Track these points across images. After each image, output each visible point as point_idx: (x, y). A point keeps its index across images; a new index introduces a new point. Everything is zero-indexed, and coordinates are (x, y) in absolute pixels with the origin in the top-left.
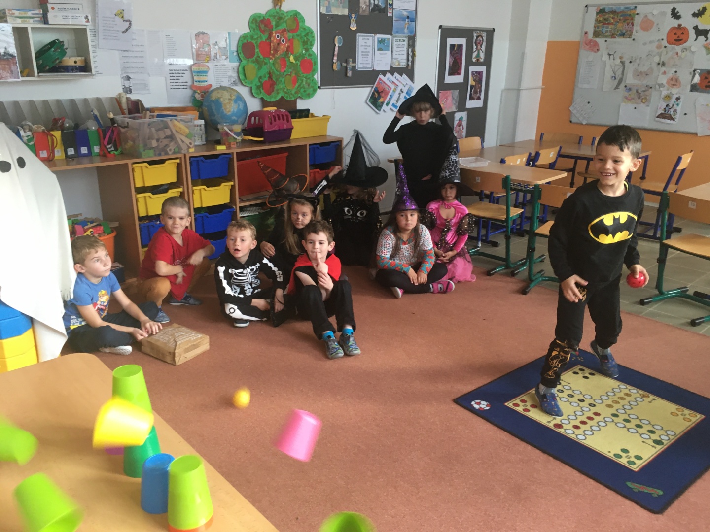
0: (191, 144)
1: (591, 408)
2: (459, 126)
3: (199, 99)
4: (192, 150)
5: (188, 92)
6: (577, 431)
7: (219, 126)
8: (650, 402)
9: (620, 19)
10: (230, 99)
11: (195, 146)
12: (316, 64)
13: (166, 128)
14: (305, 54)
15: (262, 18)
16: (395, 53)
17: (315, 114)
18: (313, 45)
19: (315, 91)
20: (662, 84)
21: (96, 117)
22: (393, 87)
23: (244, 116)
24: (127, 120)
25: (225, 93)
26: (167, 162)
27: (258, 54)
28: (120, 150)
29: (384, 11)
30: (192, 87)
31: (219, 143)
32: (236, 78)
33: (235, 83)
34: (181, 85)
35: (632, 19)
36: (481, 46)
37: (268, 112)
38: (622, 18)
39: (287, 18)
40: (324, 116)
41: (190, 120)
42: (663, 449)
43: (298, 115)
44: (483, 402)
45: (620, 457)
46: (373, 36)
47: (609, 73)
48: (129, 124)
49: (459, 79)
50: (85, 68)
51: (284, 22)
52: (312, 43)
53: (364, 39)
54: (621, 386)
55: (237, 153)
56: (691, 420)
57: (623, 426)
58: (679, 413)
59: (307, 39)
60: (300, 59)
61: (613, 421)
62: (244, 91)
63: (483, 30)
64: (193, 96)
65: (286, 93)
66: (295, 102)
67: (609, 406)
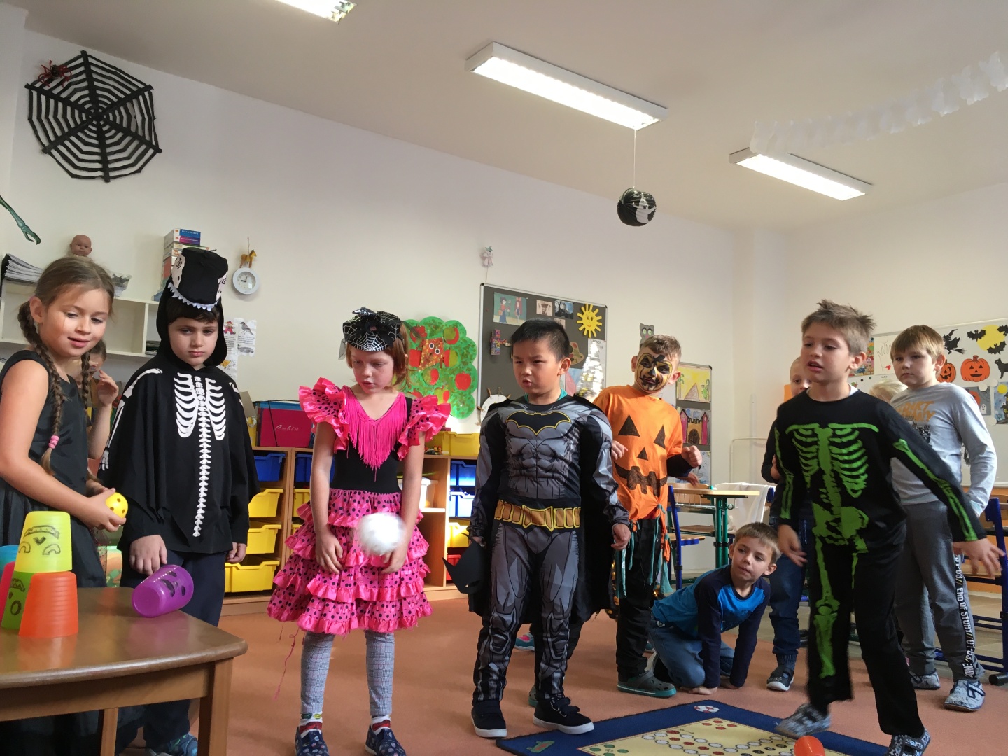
12: (475, 379)
14: (463, 368)
15: (416, 326)
39: (444, 328)
51: (440, 332)
52: (473, 357)
59: (467, 351)
60: (456, 373)
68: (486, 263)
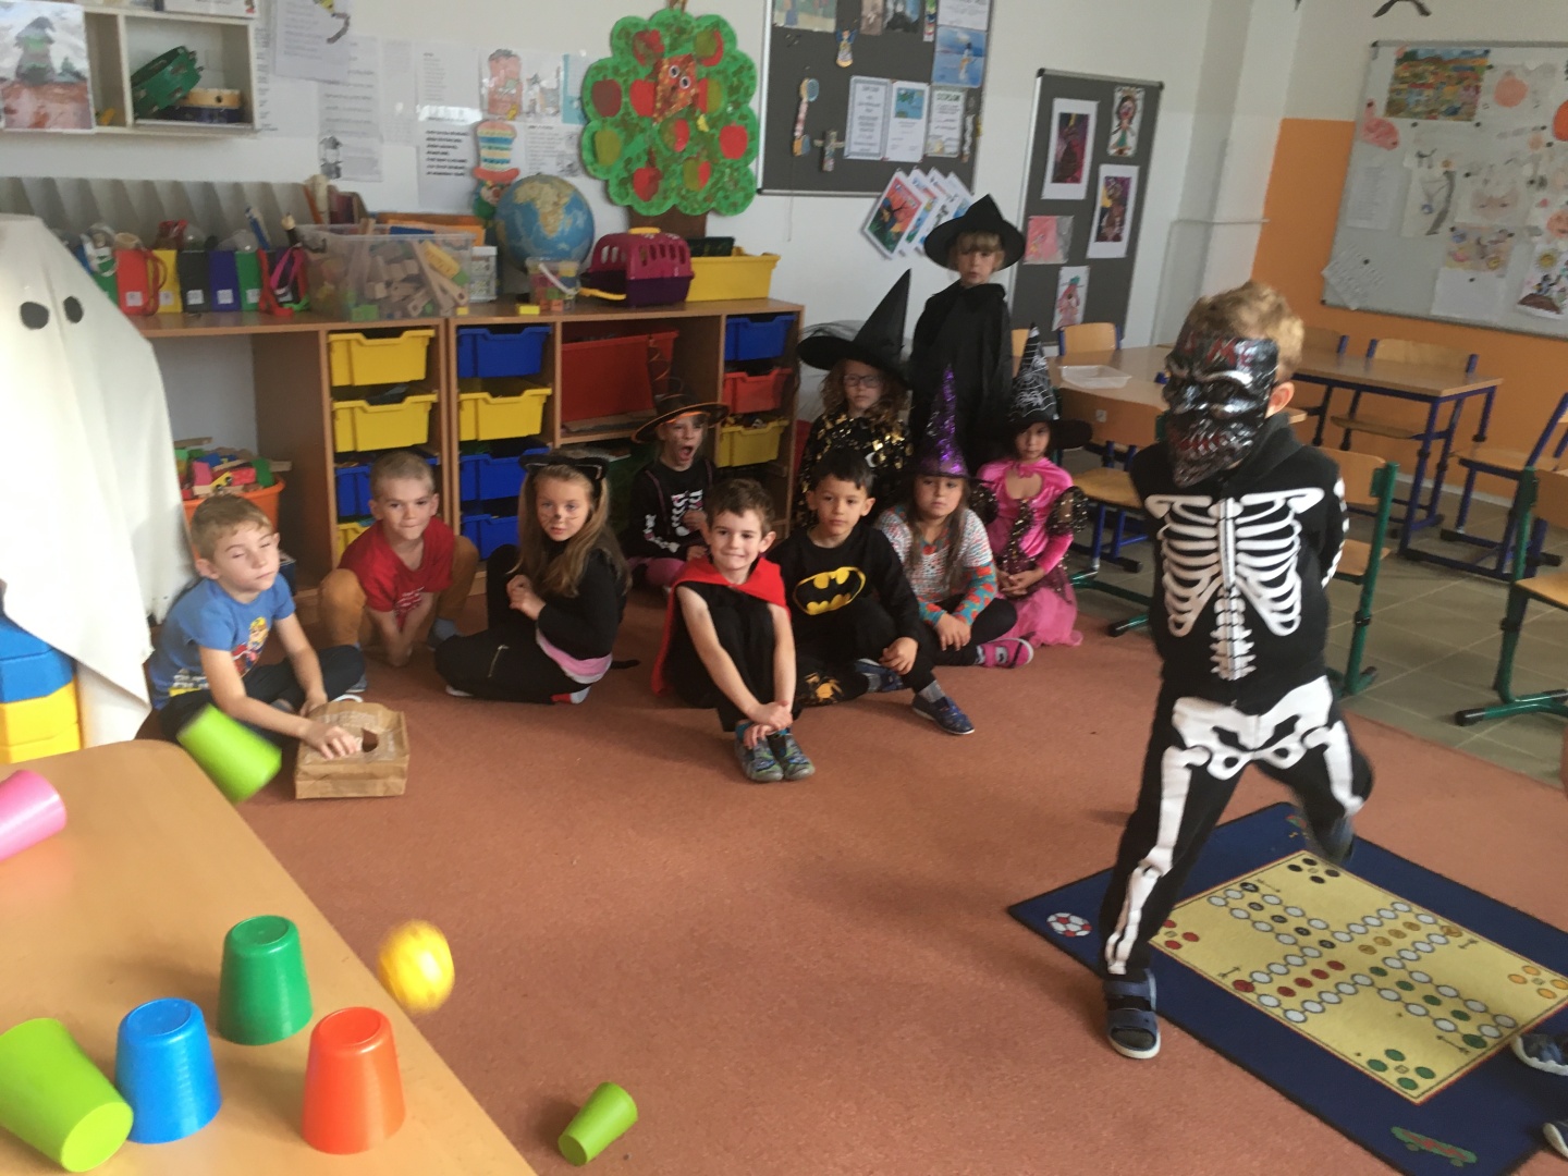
0: (461, 296)
1: (1324, 950)
2: (1070, 297)
3: (489, 200)
4: (463, 311)
5: (467, 183)
6: (1287, 1002)
7: (529, 263)
8: (1462, 947)
9: (1449, 77)
10: (556, 204)
11: (473, 306)
12: (755, 136)
13: (410, 258)
14: (732, 114)
15: (641, 29)
16: (933, 125)
17: (747, 250)
18: (751, 95)
19: (748, 198)
20: (1536, 228)
21: (254, 225)
22: (925, 199)
23: (585, 244)
24: (325, 235)
25: (547, 188)
26: (407, 334)
27: (627, 108)
28: (304, 302)
29: (914, 28)
30: (475, 172)
31: (525, 299)
32: (575, 158)
33: (571, 170)
34: (450, 167)
35: (1478, 79)
36: (1130, 122)
37: (639, 237)
38: (1454, 74)
39: (696, 31)
40: (764, 254)
41: (463, 244)
42: (1484, 1057)
43: (707, 248)
44: (1074, 919)
45: (1383, 1067)
46: (885, 84)
47: (1417, 197)
48: (329, 243)
49: (1075, 191)
50: (239, 115)
51: (688, 41)
52: (750, 90)
53: (866, 89)
54: (1398, 906)
55: (566, 325)
56: (1555, 996)
57: (1394, 996)
58: (1529, 977)
59: (739, 80)
60: (721, 125)
61: (1372, 984)
62: (590, 189)
63: (1137, 86)
64: (476, 193)
65: (683, 197)
66: (702, 220)
67: (1366, 949)
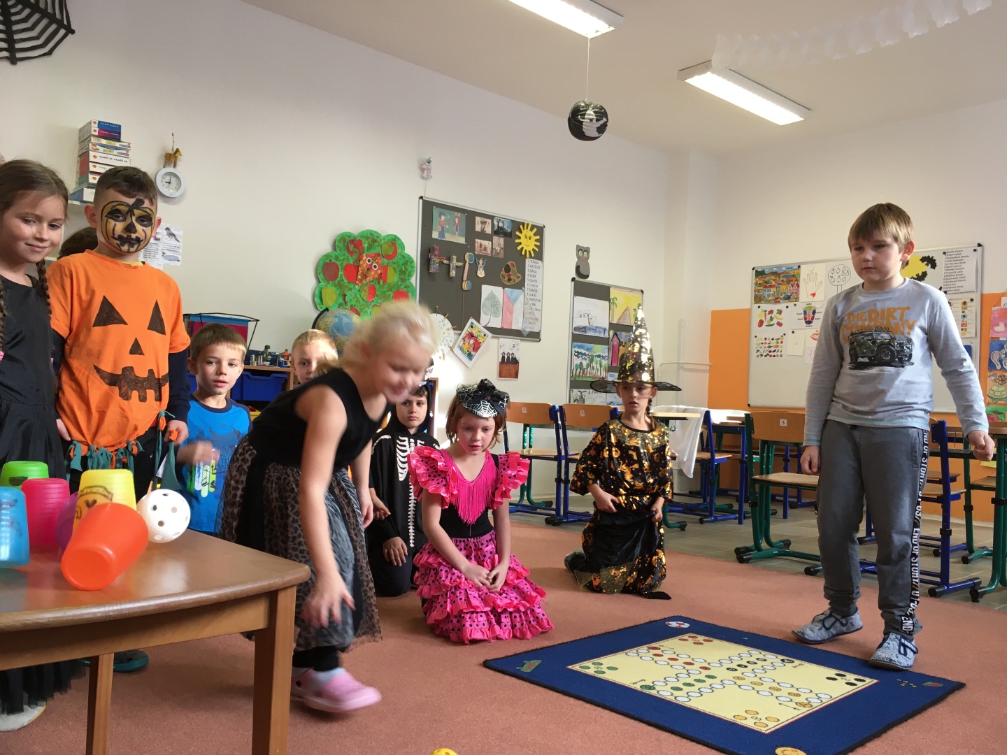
14: (401, 284)
15: (352, 238)
18: (411, 276)
27: (341, 277)
38: (785, 279)
39: (383, 242)
51: (378, 246)
52: (411, 273)
59: (405, 268)
60: (394, 290)
63: (625, 288)
68: (425, 175)
